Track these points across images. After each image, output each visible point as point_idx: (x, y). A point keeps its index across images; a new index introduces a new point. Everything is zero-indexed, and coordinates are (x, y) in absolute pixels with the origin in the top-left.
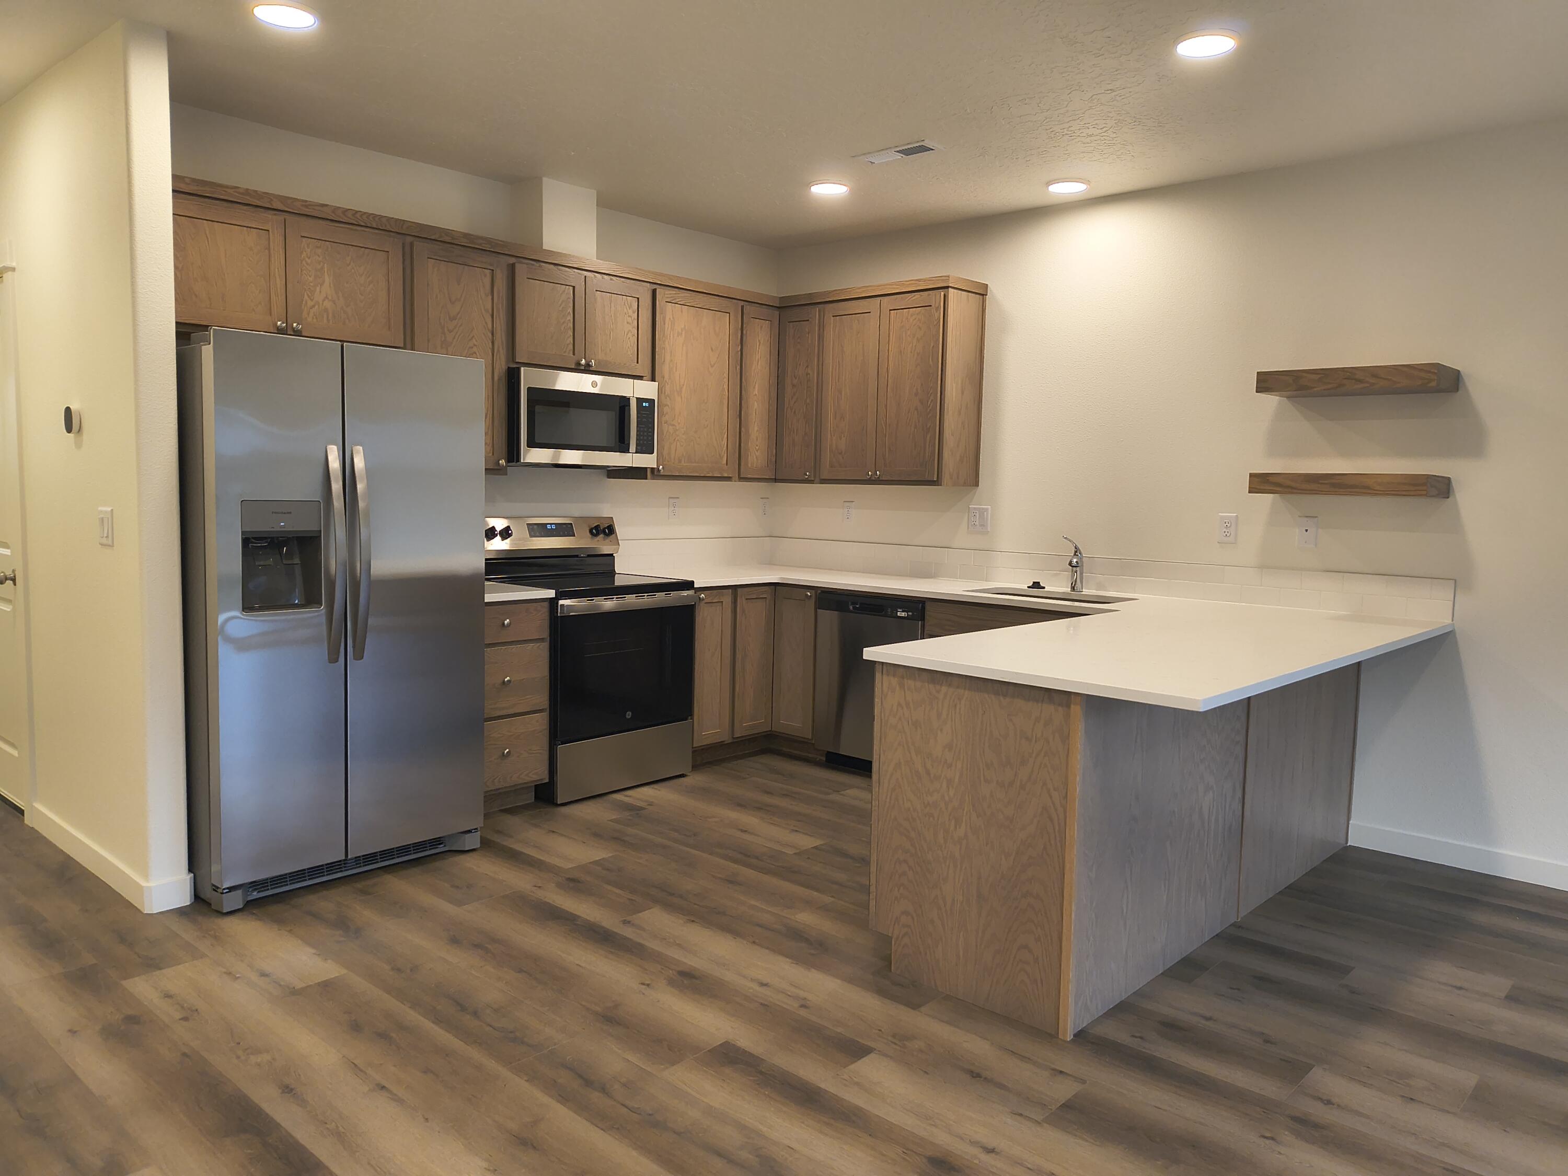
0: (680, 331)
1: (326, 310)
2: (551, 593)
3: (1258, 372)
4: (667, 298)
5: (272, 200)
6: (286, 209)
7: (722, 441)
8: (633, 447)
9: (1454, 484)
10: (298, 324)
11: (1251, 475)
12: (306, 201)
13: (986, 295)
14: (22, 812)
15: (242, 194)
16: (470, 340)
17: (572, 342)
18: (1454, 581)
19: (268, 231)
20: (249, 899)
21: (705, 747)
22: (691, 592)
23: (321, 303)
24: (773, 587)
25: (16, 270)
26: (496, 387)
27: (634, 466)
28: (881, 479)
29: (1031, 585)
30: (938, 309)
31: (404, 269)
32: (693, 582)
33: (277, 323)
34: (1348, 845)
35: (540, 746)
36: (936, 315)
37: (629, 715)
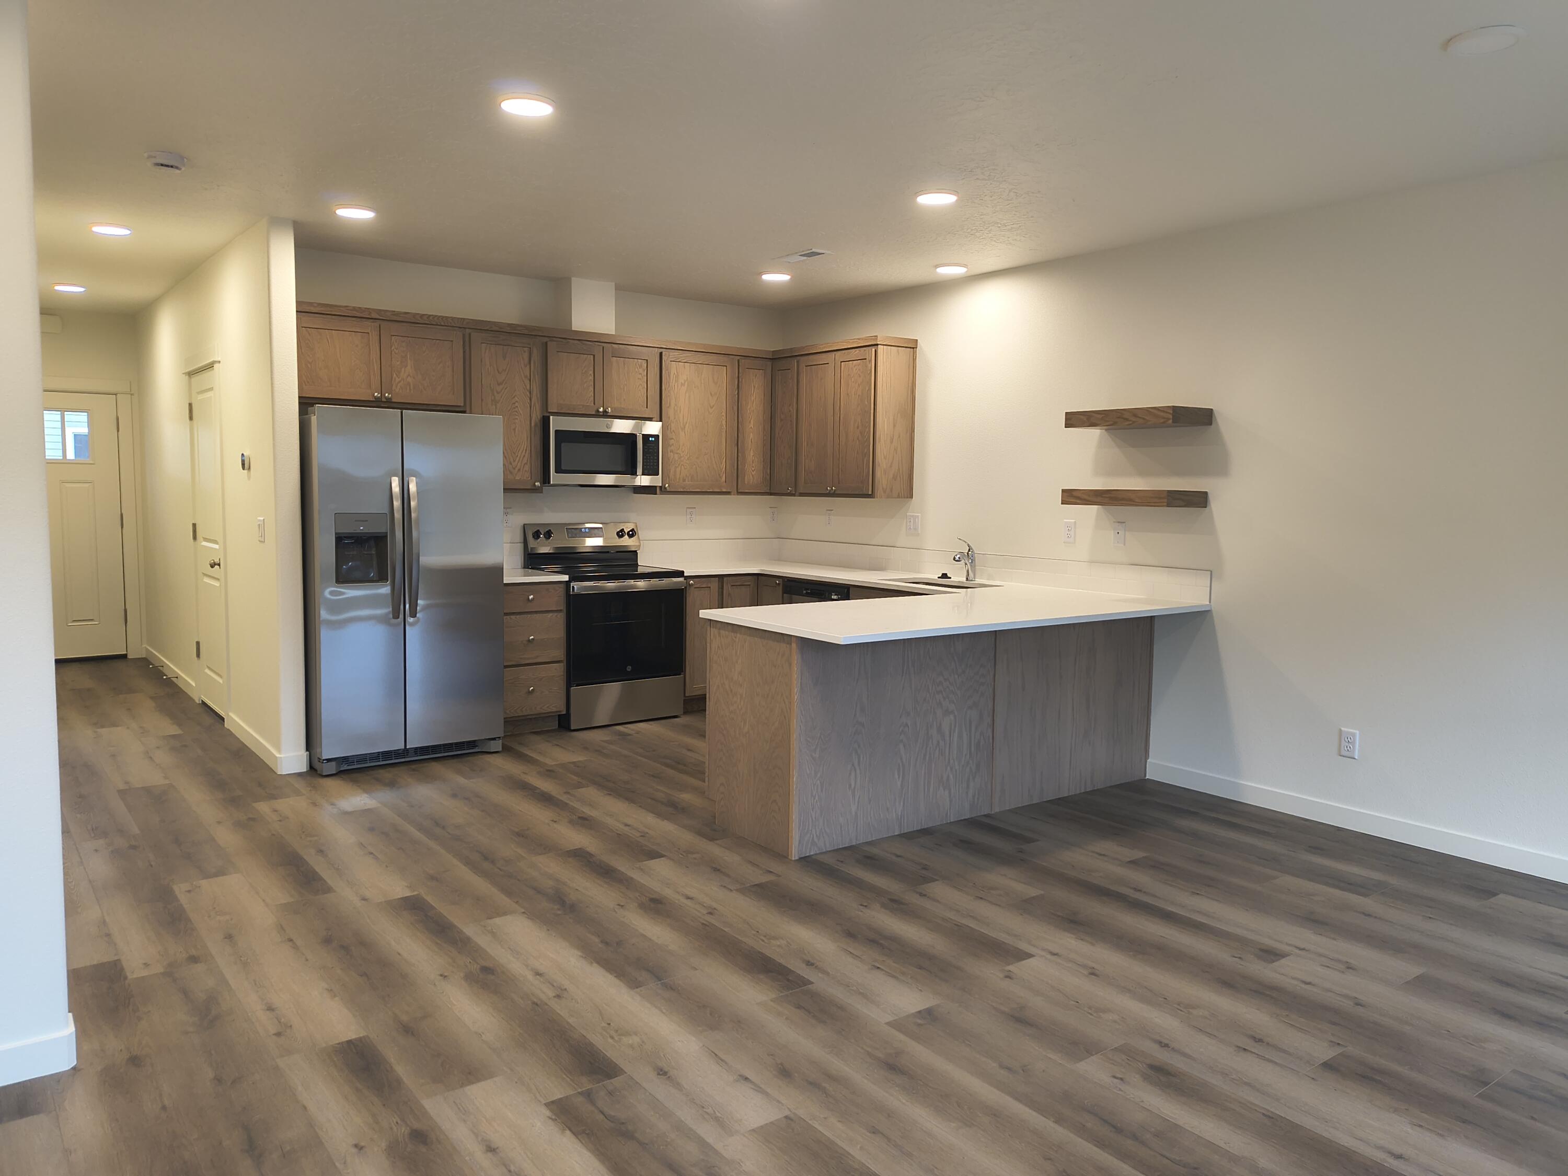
0: (683, 382)
1: (409, 384)
2: (566, 578)
3: (1066, 413)
4: (672, 358)
5: (371, 313)
6: (381, 318)
7: (721, 464)
8: (639, 470)
9: (1210, 496)
10: (389, 394)
11: (1063, 491)
12: (394, 311)
13: (916, 348)
14: (223, 719)
15: (351, 310)
16: (513, 398)
17: (593, 395)
18: (1209, 572)
19: (368, 333)
20: (341, 769)
21: (697, 697)
22: (681, 579)
23: (405, 378)
24: (756, 577)
25: (221, 362)
26: (533, 429)
27: (642, 485)
28: (836, 492)
29: (940, 576)
30: (870, 361)
31: (464, 352)
32: (683, 572)
33: (374, 394)
34: (1147, 778)
35: (559, 687)
36: (870, 365)
37: (629, 668)
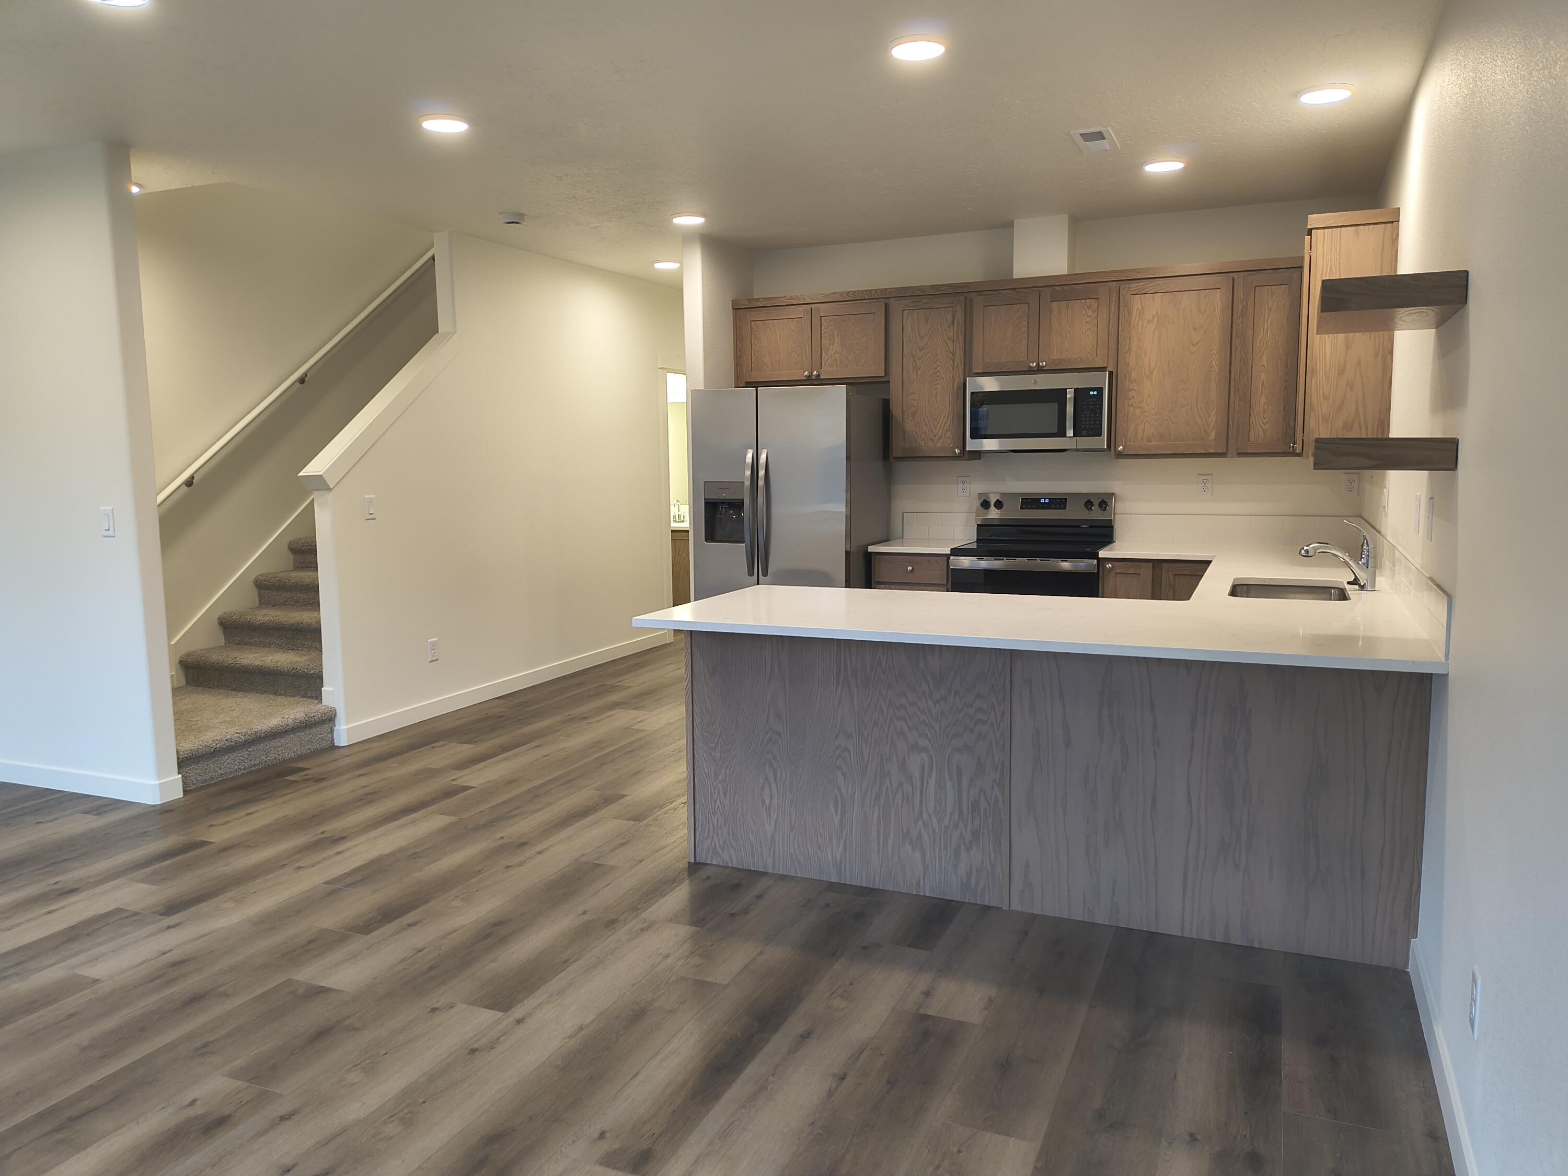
0: (1151, 317)
2: (948, 551)
5: (805, 299)
6: (813, 302)
8: (1069, 434)
10: (817, 373)
13: (1397, 221)
15: (789, 299)
16: (935, 362)
19: (802, 318)
23: (832, 355)
26: (956, 393)
31: (886, 322)
33: (805, 373)
34: (1407, 970)
